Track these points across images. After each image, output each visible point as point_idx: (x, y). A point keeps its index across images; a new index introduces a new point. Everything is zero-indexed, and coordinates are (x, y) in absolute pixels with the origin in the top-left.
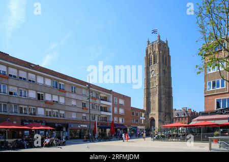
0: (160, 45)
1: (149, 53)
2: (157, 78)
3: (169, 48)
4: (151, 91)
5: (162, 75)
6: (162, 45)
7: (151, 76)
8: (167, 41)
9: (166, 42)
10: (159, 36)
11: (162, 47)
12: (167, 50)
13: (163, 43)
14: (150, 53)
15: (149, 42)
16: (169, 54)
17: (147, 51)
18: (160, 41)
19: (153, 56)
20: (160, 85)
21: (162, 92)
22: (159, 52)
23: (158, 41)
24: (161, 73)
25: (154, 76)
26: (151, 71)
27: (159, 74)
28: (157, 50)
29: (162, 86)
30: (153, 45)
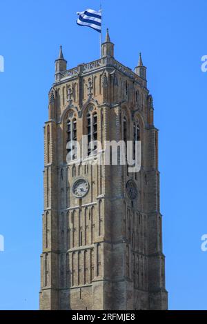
0: (111, 82)
1: (63, 109)
2: (99, 215)
3: (149, 98)
4: (74, 262)
5: (119, 203)
6: (121, 80)
7: (74, 204)
8: (143, 69)
9: (137, 72)
10: (109, 46)
11: (119, 88)
12: (142, 102)
13: (127, 73)
14: (69, 111)
15: (62, 61)
16: (150, 120)
17: (55, 101)
18: (113, 65)
19: (80, 121)
20: (110, 240)
21: (123, 271)
22: (110, 108)
23: (103, 65)
24: (118, 193)
25: (87, 202)
26: (71, 181)
27: (110, 196)
28: (100, 98)
29: (121, 248)
30: (81, 78)
